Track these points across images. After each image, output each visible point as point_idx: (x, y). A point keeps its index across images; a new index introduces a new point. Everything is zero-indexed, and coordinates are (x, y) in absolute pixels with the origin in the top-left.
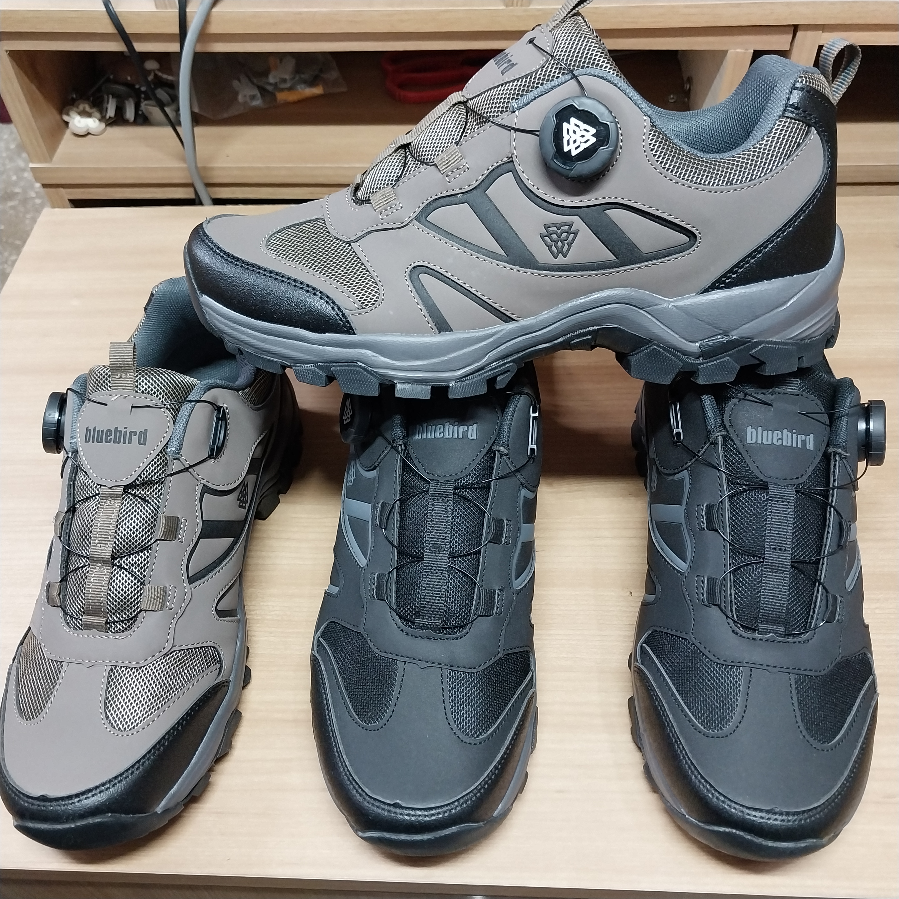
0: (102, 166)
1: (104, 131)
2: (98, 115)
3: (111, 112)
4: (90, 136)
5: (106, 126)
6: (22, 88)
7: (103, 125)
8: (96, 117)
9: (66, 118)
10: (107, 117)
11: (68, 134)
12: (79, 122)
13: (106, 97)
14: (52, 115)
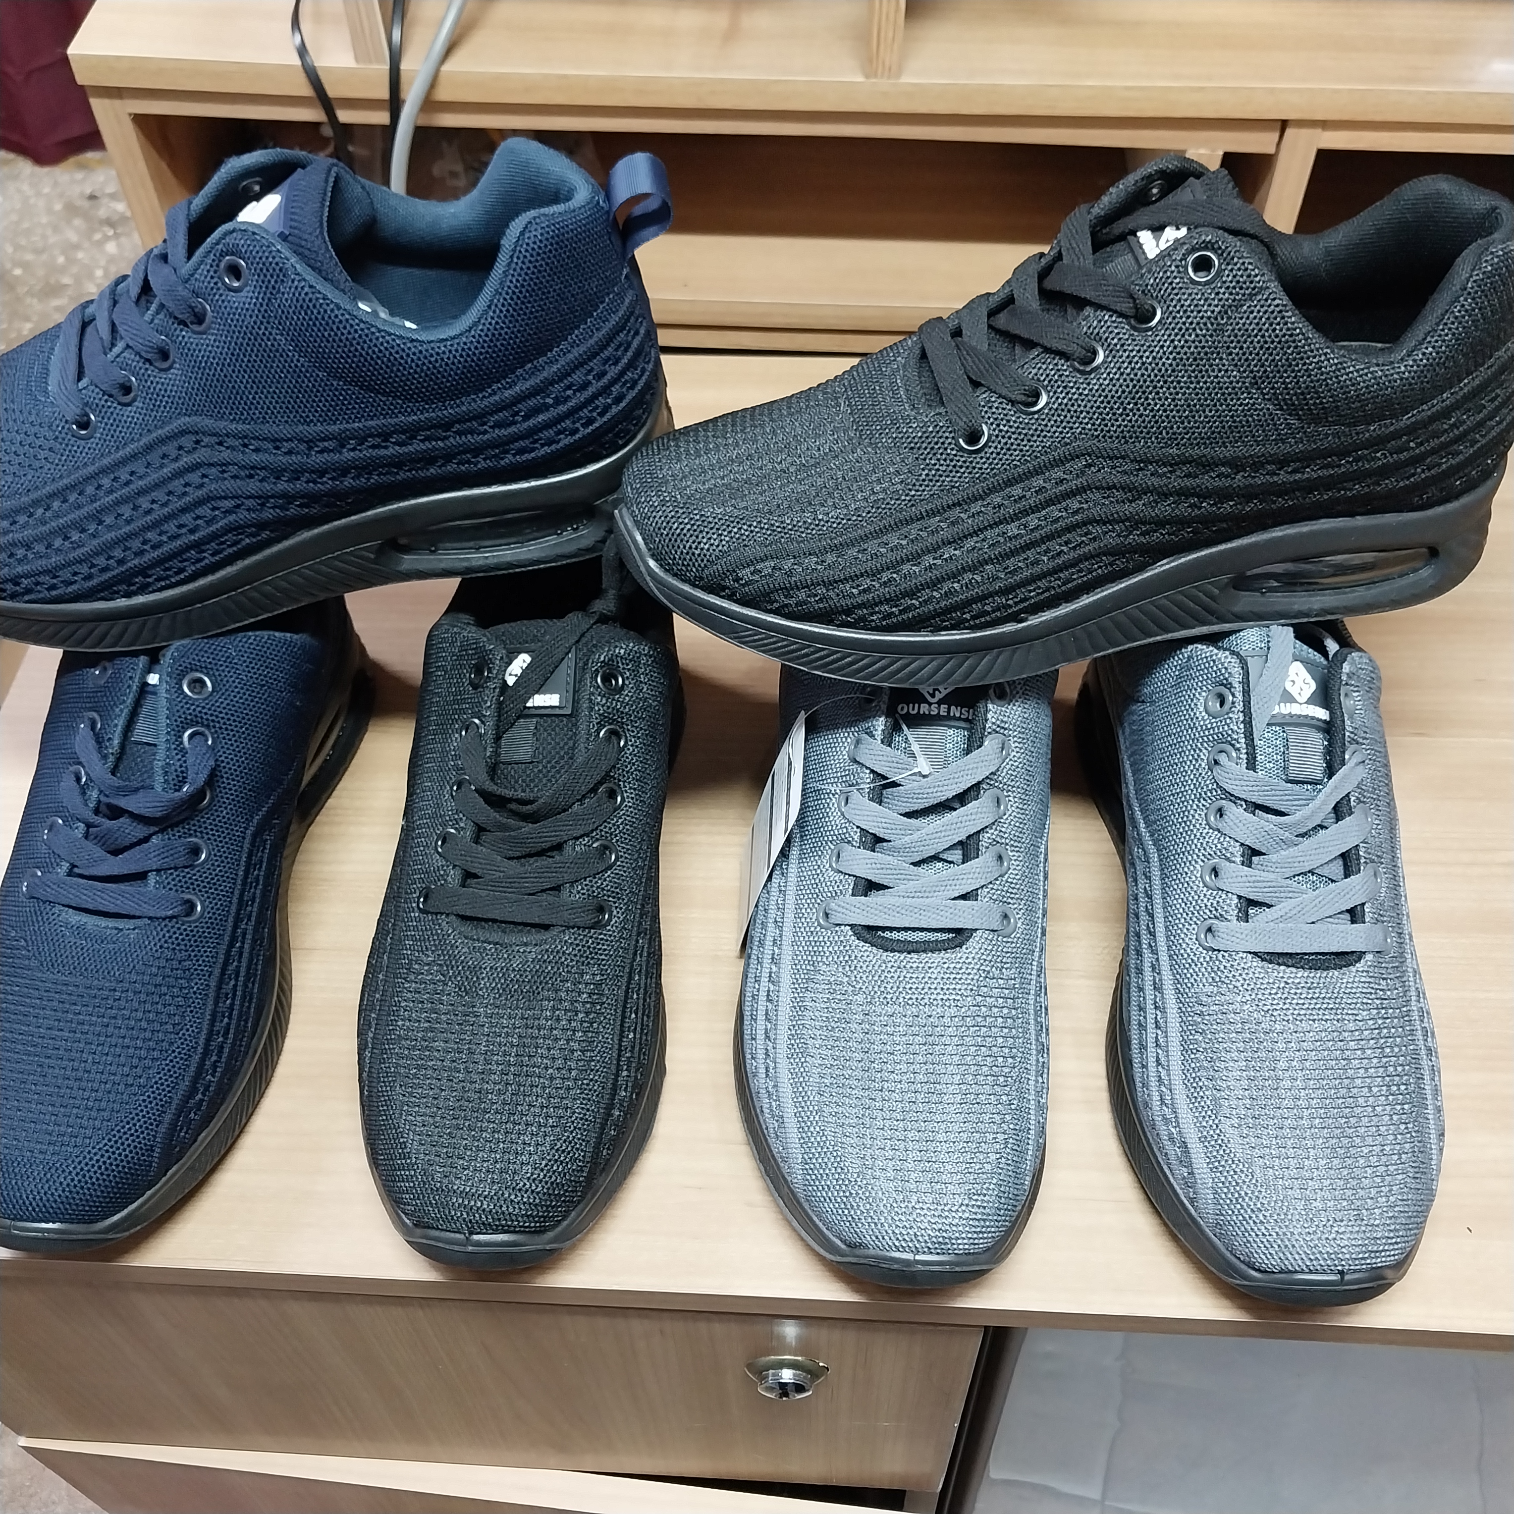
6: (149, 167)
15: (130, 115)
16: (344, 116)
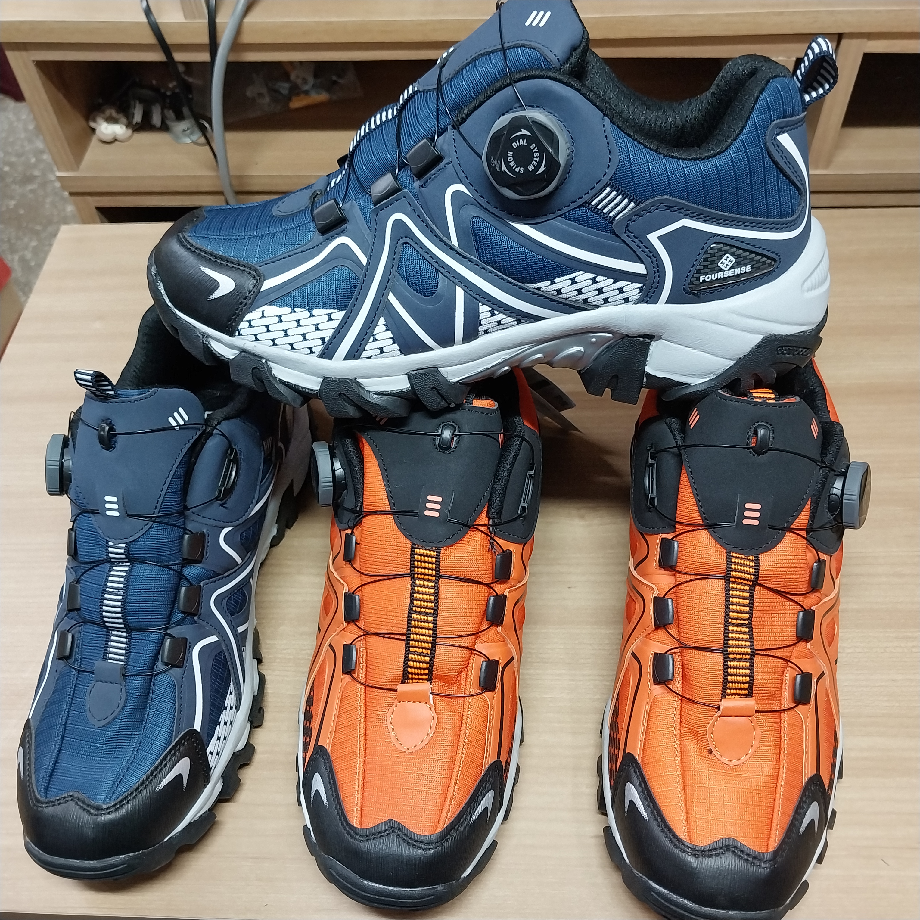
0: (130, 174)
1: (130, 137)
2: (124, 120)
3: (138, 118)
4: (116, 143)
5: (133, 131)
6: (49, 97)
7: (130, 132)
8: (122, 123)
9: (92, 124)
10: (135, 122)
11: (94, 142)
12: (106, 128)
13: (132, 102)
14: (79, 122)
15: (34, 61)
16: (179, 57)
